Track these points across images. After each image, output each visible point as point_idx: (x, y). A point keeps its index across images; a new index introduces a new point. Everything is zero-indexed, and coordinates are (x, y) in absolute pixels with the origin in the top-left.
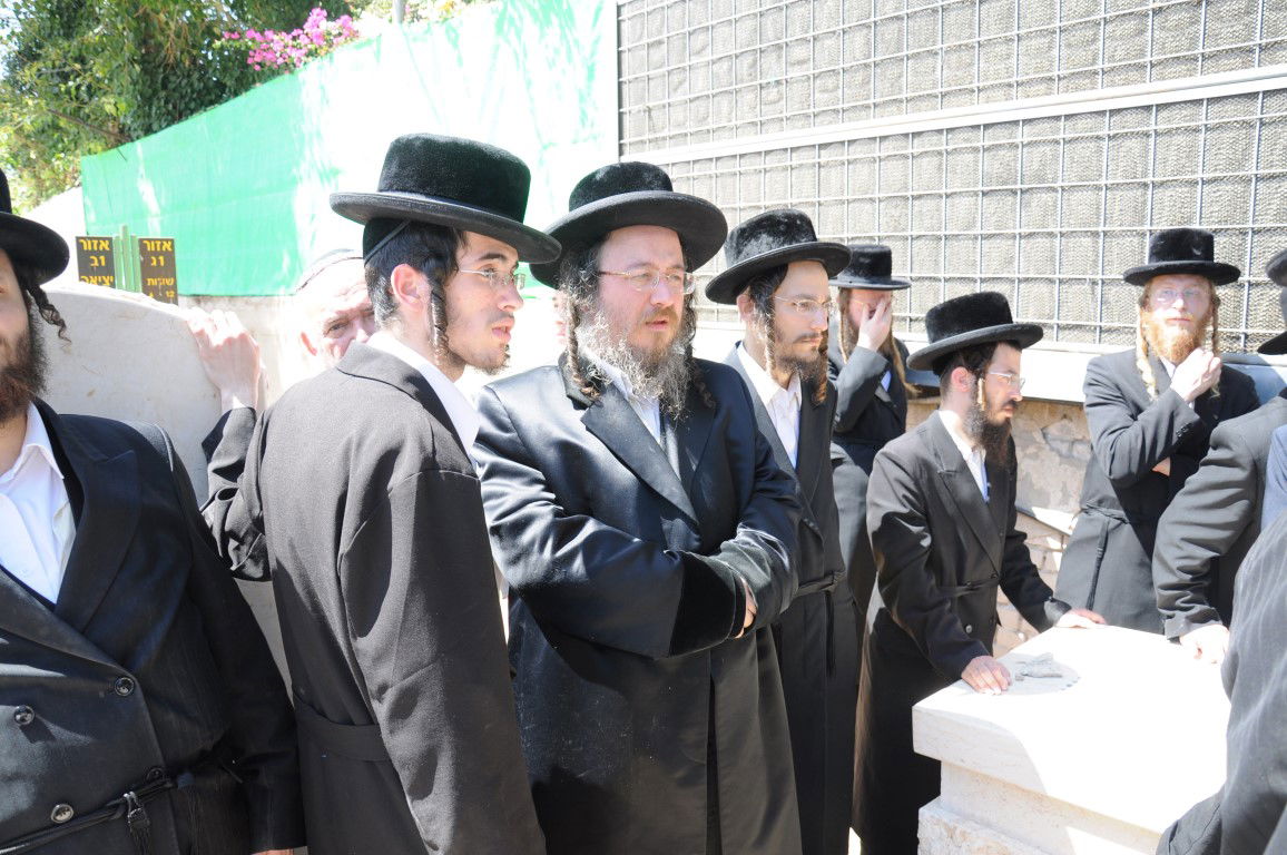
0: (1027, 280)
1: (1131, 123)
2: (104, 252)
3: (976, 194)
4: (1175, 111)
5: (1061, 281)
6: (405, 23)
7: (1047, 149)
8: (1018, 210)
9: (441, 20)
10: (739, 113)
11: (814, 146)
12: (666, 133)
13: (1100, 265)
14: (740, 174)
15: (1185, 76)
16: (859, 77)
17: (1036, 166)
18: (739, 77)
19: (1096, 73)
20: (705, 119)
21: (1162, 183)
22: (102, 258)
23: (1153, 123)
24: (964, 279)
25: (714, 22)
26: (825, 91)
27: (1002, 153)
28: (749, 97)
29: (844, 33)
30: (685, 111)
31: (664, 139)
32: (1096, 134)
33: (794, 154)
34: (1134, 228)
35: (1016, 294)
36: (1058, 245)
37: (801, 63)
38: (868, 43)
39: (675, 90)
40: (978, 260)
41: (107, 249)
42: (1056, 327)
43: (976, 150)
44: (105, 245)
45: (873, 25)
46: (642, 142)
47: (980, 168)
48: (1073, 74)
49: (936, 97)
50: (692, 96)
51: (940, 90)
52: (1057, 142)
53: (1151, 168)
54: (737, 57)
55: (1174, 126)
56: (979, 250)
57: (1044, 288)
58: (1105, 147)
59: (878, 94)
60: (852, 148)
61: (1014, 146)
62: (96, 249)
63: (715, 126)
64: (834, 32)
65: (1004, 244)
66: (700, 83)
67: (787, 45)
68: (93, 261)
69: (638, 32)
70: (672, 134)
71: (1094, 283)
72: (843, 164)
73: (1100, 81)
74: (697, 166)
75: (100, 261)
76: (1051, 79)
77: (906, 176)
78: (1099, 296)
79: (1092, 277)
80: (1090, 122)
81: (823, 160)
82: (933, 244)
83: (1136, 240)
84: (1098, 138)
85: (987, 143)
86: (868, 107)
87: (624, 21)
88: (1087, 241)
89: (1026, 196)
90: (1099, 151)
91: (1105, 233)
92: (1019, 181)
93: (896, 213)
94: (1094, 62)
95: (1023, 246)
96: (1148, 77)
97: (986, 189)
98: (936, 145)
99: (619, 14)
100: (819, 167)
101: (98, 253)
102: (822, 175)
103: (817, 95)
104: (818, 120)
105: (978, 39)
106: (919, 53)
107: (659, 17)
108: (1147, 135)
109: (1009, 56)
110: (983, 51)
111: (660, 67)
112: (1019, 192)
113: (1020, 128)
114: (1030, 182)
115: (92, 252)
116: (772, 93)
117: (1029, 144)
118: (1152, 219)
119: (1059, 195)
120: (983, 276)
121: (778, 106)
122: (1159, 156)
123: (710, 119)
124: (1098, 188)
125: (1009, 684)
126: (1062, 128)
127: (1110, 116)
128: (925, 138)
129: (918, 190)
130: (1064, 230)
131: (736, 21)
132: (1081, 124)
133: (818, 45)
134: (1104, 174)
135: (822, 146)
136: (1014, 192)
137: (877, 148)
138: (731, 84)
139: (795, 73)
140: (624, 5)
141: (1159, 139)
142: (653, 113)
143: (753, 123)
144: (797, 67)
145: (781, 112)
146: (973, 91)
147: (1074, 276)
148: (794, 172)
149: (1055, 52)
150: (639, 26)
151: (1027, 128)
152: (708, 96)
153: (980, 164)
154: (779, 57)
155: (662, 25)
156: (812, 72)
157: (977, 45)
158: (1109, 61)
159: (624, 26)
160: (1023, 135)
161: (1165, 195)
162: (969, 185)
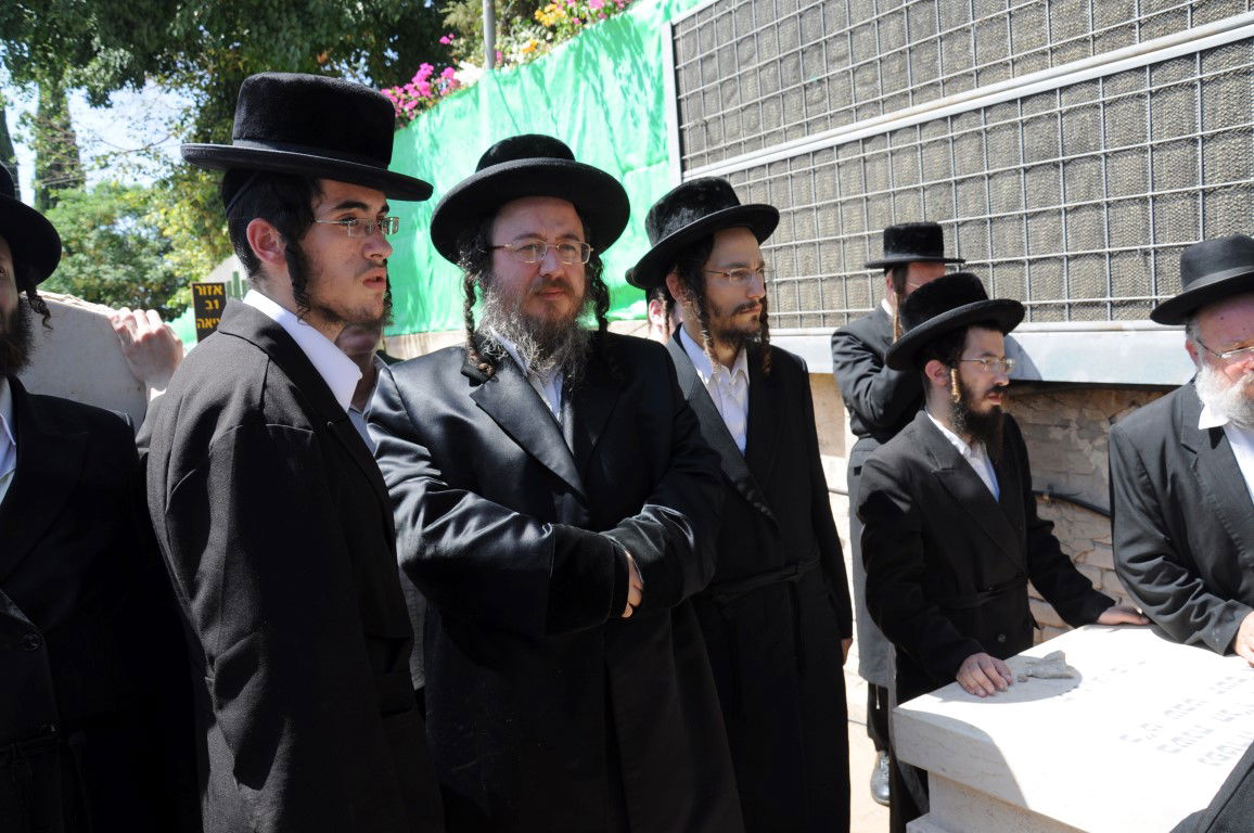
0: (1076, 257)
1: (1173, 76)
2: (218, 296)
3: (1017, 171)
4: (1221, 56)
5: (1111, 255)
6: (496, 68)
7: (1087, 115)
8: (1062, 184)
9: (527, 61)
10: (787, 116)
11: (857, 141)
12: (722, 145)
13: (1151, 233)
14: (792, 177)
15: (1230, 16)
16: (895, 65)
17: (1076, 134)
18: (784, 82)
19: (1132, 27)
20: (756, 126)
21: (1213, 136)
22: (216, 302)
23: (1198, 71)
24: (1012, 262)
25: (759, 29)
26: (864, 84)
27: (1041, 125)
28: (794, 99)
29: (879, 22)
30: (738, 120)
31: (721, 150)
32: (1137, 92)
33: (840, 152)
34: (1185, 189)
35: (1065, 273)
36: (1105, 216)
37: (841, 58)
38: (902, 30)
39: (728, 101)
40: (1025, 241)
41: (220, 293)
42: (1109, 305)
43: (1014, 125)
44: (218, 290)
45: (905, 11)
46: (702, 156)
47: (1020, 144)
48: (1108, 32)
49: (972, 75)
50: (743, 105)
51: (975, 68)
52: (1097, 107)
53: (1199, 121)
54: (781, 61)
55: (1222, 72)
56: (1024, 231)
57: (1094, 264)
58: (1148, 105)
59: (915, 80)
60: (894, 139)
61: (1052, 117)
62: (210, 293)
63: (765, 132)
64: (869, 24)
65: (1050, 222)
66: (751, 92)
67: (826, 43)
68: (208, 305)
69: (692, 49)
70: (728, 144)
71: (1146, 253)
72: (887, 156)
73: (1137, 35)
74: (752, 174)
75: (214, 305)
76: (1085, 41)
77: (948, 161)
78: (1153, 267)
79: (1143, 247)
80: (1130, 80)
81: (867, 154)
82: (978, 229)
83: (1188, 202)
84: (1140, 96)
85: (1025, 117)
86: (906, 95)
87: (678, 39)
88: (1136, 209)
89: (1069, 168)
90: (1142, 110)
91: (1154, 198)
92: (1060, 153)
93: (940, 200)
94: (1130, 15)
95: (1069, 221)
96: (1189, 22)
97: (1028, 165)
98: (975, 125)
99: (674, 34)
100: (865, 161)
101: (212, 298)
102: (868, 169)
103: (858, 89)
104: (860, 114)
105: (1008, 10)
106: (951, 33)
107: (709, 32)
108: (1192, 86)
109: (1041, 23)
110: (1014, 21)
111: (713, 80)
112: (1061, 165)
113: (1058, 97)
114: (1072, 153)
115: (208, 297)
116: (815, 94)
117: (1068, 112)
118: (1203, 178)
119: (1103, 163)
120: (1031, 257)
121: (822, 105)
122: (1207, 108)
123: (761, 126)
124: (1143, 150)
125: (1009, 684)
126: (1101, 90)
127: (1151, 71)
128: (964, 120)
129: (960, 174)
130: (1111, 199)
131: (778, 26)
132: (1120, 83)
133: (855, 37)
134: (1148, 135)
135: (866, 140)
136: (1056, 165)
137: (918, 136)
138: (778, 89)
139: (836, 70)
140: (677, 25)
141: (1206, 89)
142: (710, 127)
143: (801, 125)
144: (836, 65)
145: (826, 111)
146: (1008, 65)
147: (1125, 248)
148: (842, 170)
149: (1088, 11)
150: (692, 43)
151: (1065, 96)
152: (757, 103)
153: (1020, 140)
154: (820, 55)
155: (712, 40)
156: (851, 66)
157: (1008, 17)
158: (1146, 13)
159: (680, 45)
160: (1061, 104)
161: (1216, 149)
162: (1010, 163)
